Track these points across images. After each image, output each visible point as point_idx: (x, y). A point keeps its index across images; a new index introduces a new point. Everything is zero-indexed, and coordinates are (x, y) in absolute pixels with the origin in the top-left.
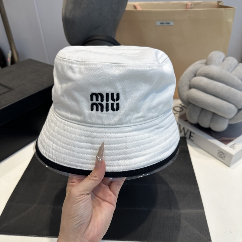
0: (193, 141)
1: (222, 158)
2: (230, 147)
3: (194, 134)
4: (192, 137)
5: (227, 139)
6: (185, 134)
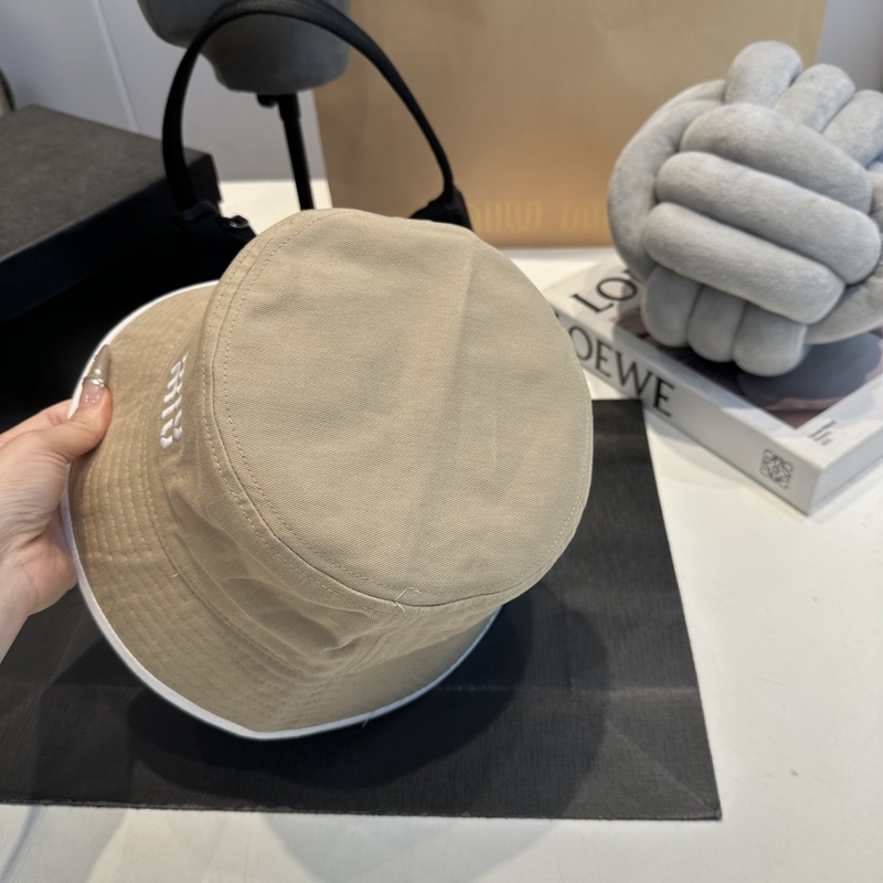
0: (668, 415)
1: (778, 480)
2: (813, 436)
3: (672, 387)
4: (666, 398)
5: (800, 404)
6: (639, 391)
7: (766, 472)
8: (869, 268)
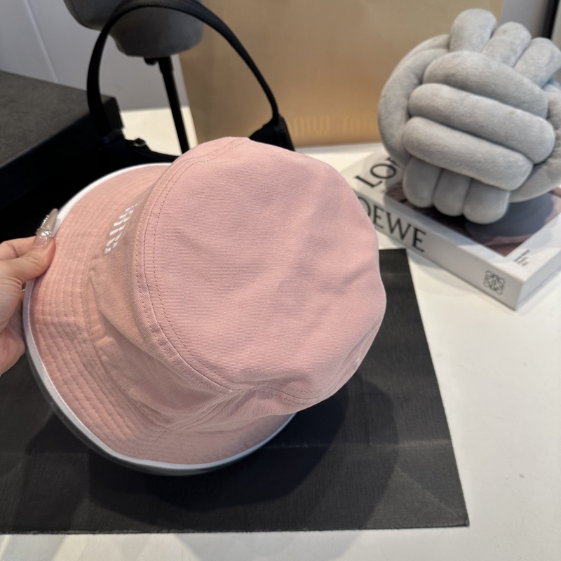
0: (422, 251)
1: (495, 289)
2: (516, 260)
3: (424, 233)
4: (420, 241)
5: (506, 240)
6: (403, 236)
7: (487, 285)
8: (548, 153)
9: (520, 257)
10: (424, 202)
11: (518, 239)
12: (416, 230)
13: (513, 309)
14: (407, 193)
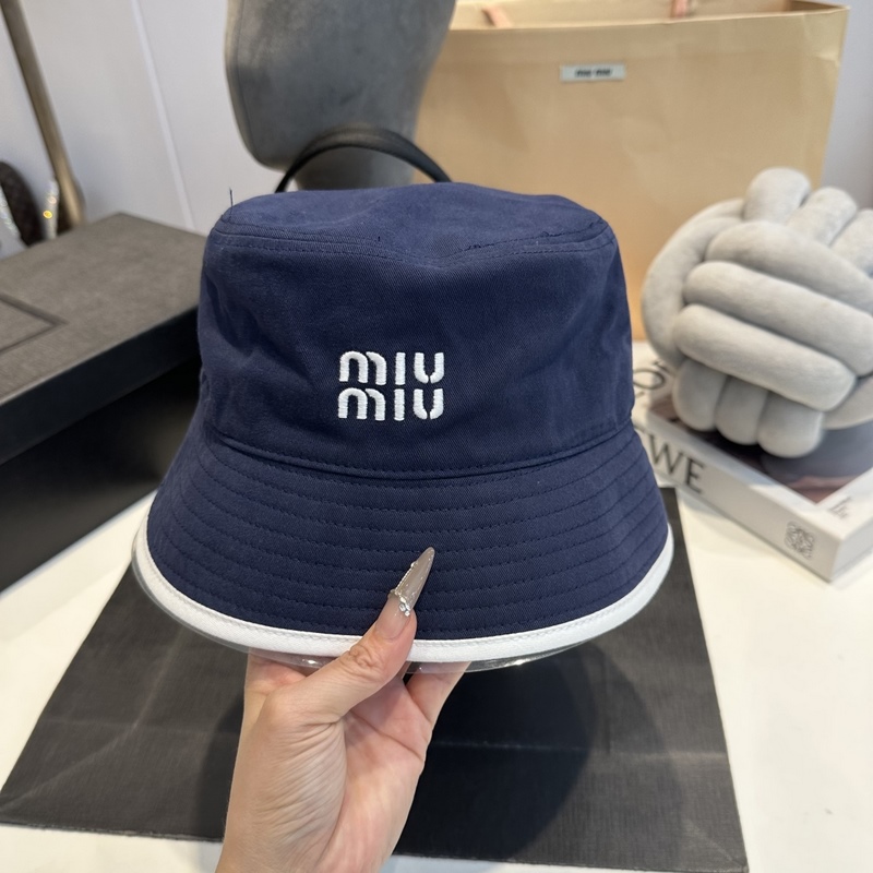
0: (698, 491)
1: (802, 551)
2: (832, 510)
3: (702, 466)
4: (696, 477)
5: (819, 482)
6: (671, 469)
7: (790, 544)
9: (837, 506)
10: (703, 424)
11: (834, 482)
12: (691, 461)
13: (827, 580)
14: (680, 409)
